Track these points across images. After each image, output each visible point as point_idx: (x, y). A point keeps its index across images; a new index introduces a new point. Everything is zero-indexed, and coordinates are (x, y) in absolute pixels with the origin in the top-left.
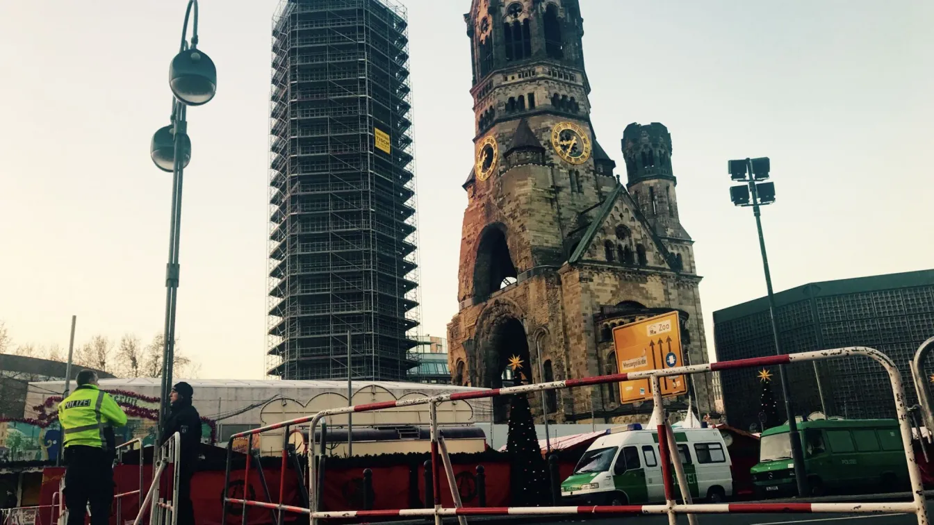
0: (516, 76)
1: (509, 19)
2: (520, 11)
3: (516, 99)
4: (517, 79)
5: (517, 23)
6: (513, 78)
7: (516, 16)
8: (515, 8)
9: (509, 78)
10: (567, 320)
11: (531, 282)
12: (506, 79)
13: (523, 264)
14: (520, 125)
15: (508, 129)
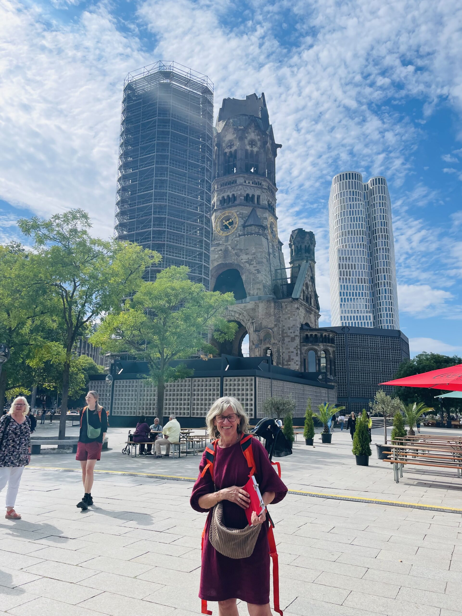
1: (248, 147)
2: (255, 145)
3: (250, 196)
4: (251, 184)
5: (252, 151)
7: (252, 147)
8: (252, 142)
10: (284, 328)
11: (261, 303)
12: (245, 182)
13: (255, 291)
14: (252, 211)
15: (245, 211)
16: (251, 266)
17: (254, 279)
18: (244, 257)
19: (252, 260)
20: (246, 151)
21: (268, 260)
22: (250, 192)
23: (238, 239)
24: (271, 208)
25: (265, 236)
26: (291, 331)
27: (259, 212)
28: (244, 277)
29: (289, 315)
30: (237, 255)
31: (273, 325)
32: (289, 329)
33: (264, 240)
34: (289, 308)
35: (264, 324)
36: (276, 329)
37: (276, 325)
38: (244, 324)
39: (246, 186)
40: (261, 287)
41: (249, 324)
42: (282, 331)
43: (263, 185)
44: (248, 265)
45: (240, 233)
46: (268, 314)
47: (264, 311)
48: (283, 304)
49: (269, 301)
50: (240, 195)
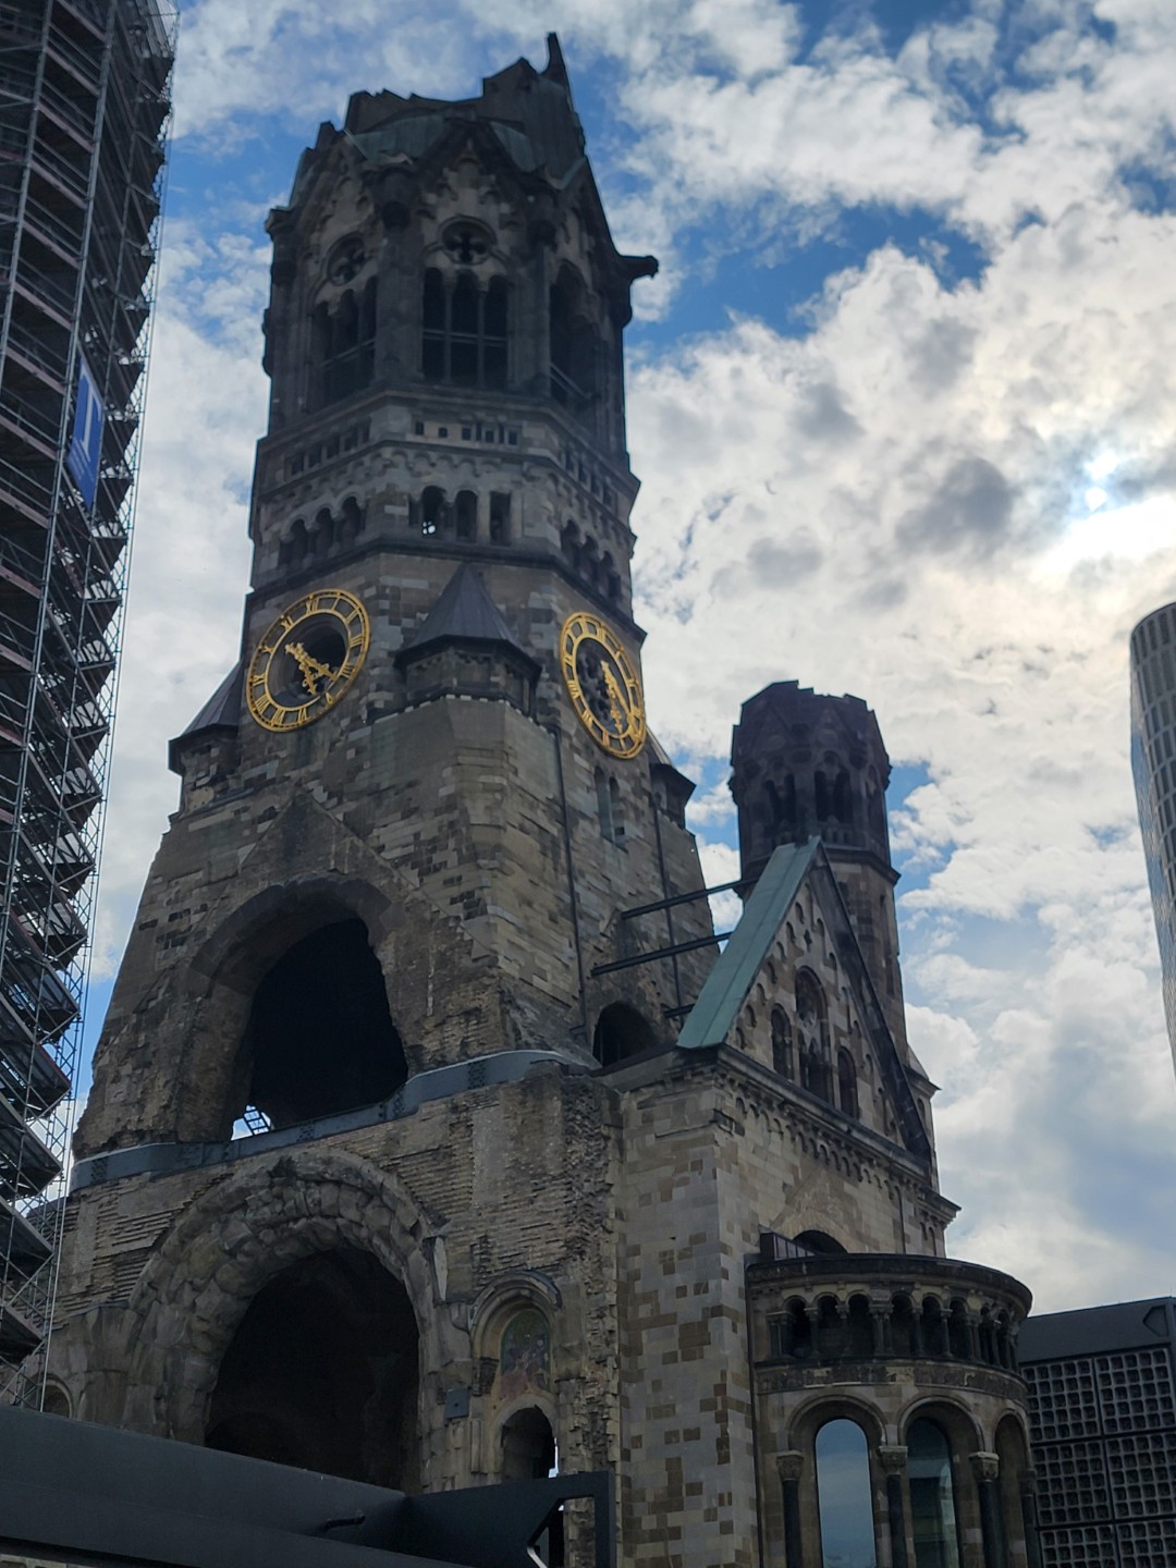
0: (455, 431)
1: (444, 262)
2: (481, 249)
3: (451, 498)
4: (455, 439)
5: (466, 279)
6: (443, 433)
7: (466, 258)
8: (466, 237)
9: (431, 429)
10: (637, 1263)
11: (487, 1102)
12: (419, 430)
13: (454, 1033)
14: (458, 577)
15: (415, 579)
16: (435, 880)
17: (443, 961)
18: (395, 835)
19: (434, 845)
22: (450, 482)
23: (364, 732)
25: (535, 710)
26: (678, 1279)
27: (502, 583)
28: (387, 956)
29: (667, 1171)
30: (358, 827)
31: (557, 1249)
32: (669, 1270)
34: (663, 1125)
35: (506, 1240)
36: (577, 1272)
37: (576, 1247)
38: (391, 1260)
39: (423, 450)
40: (487, 1000)
41: (416, 1255)
42: (624, 1289)
43: (529, 442)
44: (412, 877)
45: (380, 699)
46: (528, 1177)
47: (507, 1158)
48: (628, 1102)
49: (532, 1086)
50: (390, 497)
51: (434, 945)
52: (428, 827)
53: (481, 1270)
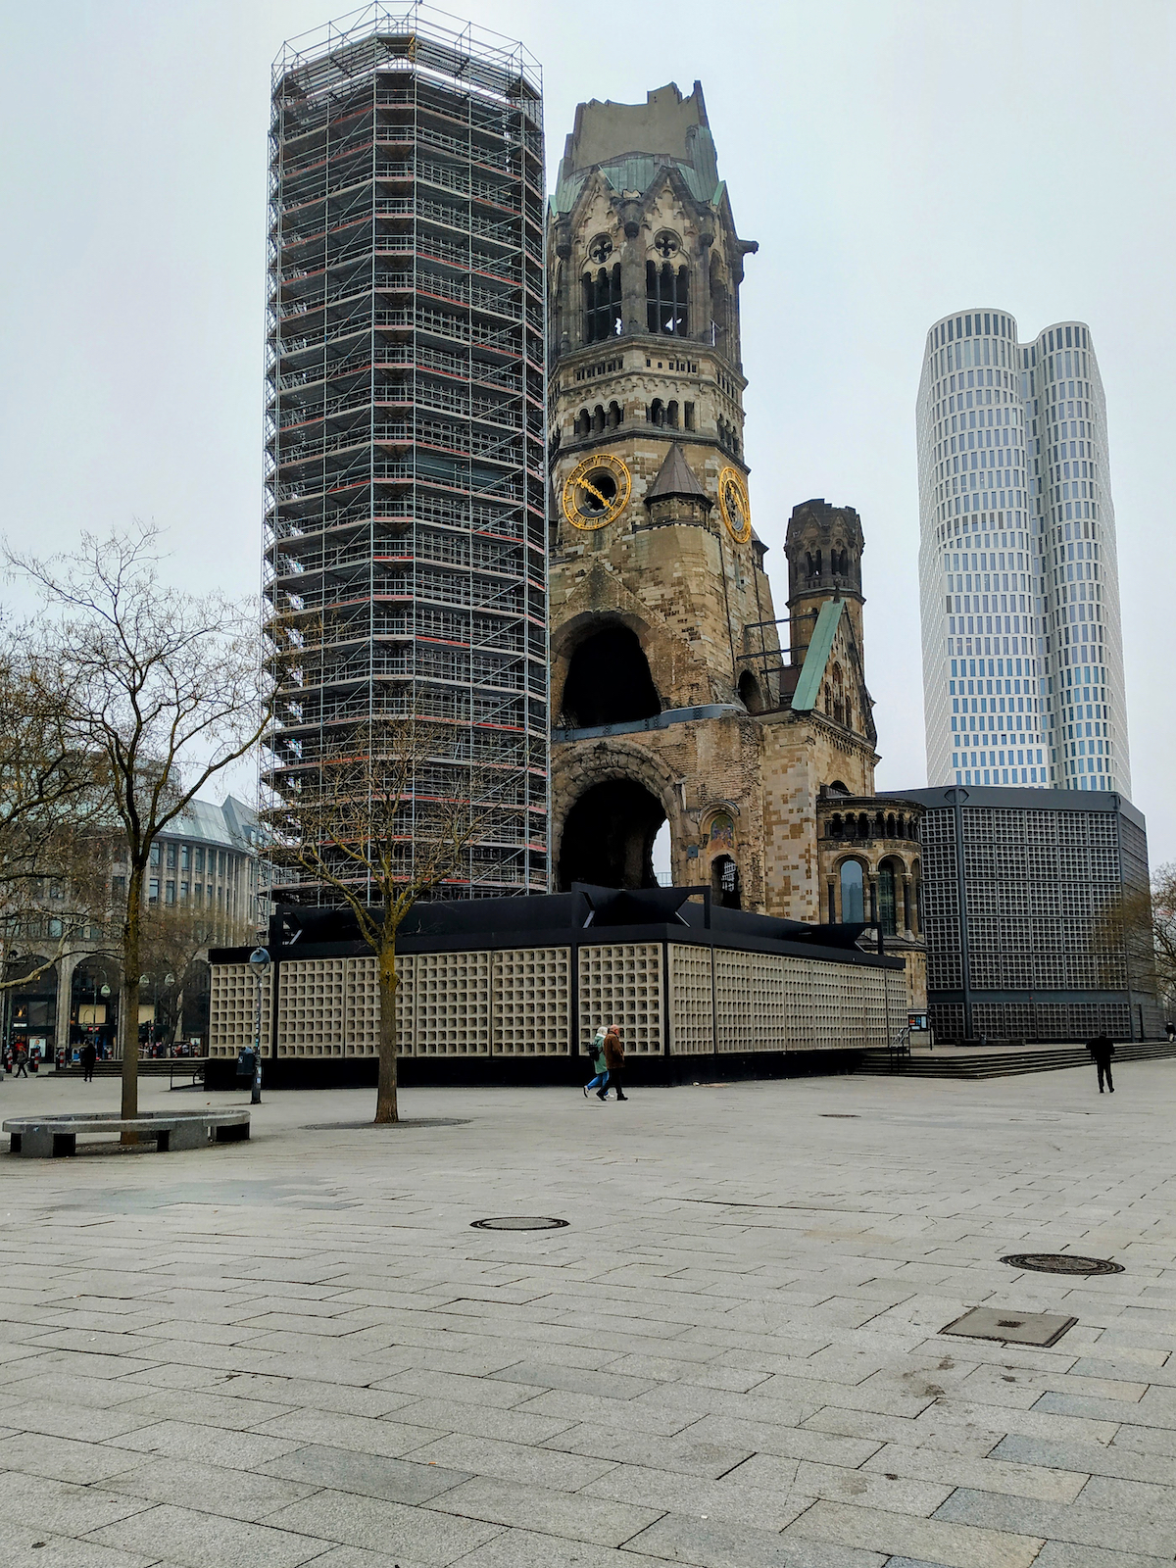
0: (666, 364)
1: (656, 256)
2: (673, 247)
3: (665, 406)
5: (667, 266)
6: (660, 365)
7: (666, 254)
8: (666, 239)
9: (654, 362)
10: (770, 798)
11: (703, 726)
12: (648, 364)
13: (686, 694)
14: (672, 451)
15: (651, 452)
16: (672, 620)
17: (679, 659)
18: (651, 594)
19: (672, 602)
20: (650, 264)
21: (723, 599)
22: (666, 395)
23: (631, 538)
24: (728, 443)
25: (710, 526)
26: (790, 806)
27: (693, 456)
28: (650, 654)
29: (785, 761)
30: (630, 587)
31: (739, 793)
32: (786, 802)
33: (707, 538)
34: (783, 741)
35: (713, 788)
36: (747, 802)
37: (746, 792)
38: (654, 789)
39: (652, 377)
40: (701, 680)
41: (668, 789)
42: (766, 808)
43: (702, 372)
44: (661, 616)
45: (639, 520)
46: (723, 760)
47: (713, 752)
48: (767, 730)
49: (725, 721)
50: (635, 406)
51: (675, 652)
52: (669, 593)
53: (702, 798)
